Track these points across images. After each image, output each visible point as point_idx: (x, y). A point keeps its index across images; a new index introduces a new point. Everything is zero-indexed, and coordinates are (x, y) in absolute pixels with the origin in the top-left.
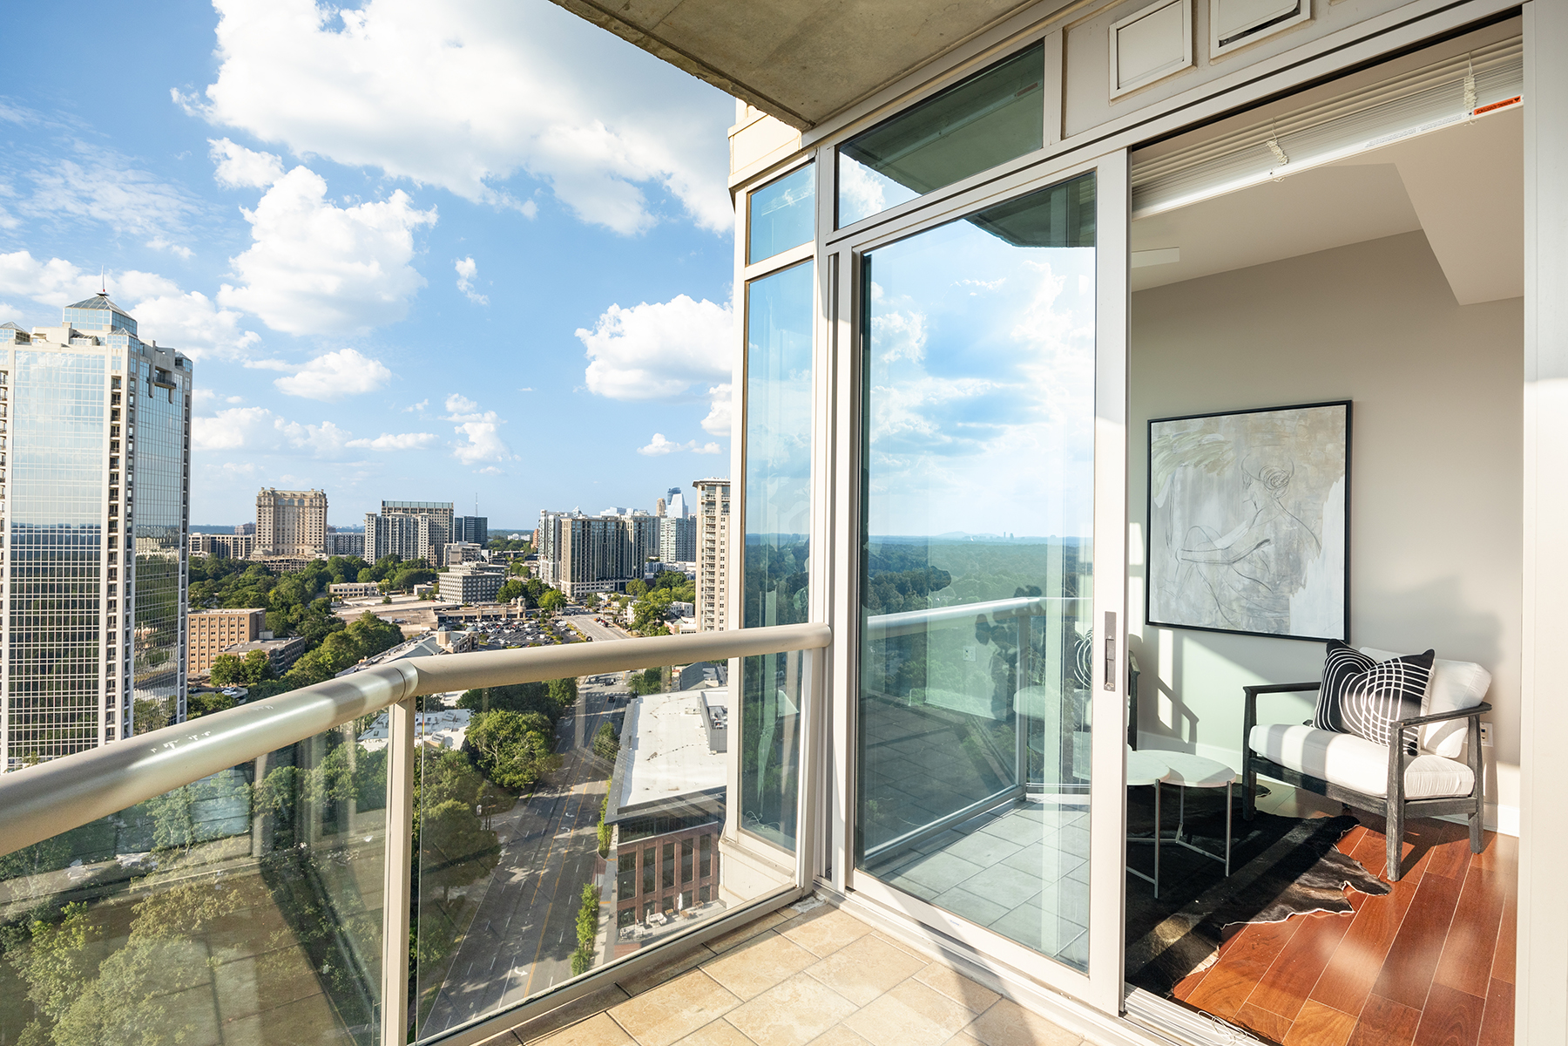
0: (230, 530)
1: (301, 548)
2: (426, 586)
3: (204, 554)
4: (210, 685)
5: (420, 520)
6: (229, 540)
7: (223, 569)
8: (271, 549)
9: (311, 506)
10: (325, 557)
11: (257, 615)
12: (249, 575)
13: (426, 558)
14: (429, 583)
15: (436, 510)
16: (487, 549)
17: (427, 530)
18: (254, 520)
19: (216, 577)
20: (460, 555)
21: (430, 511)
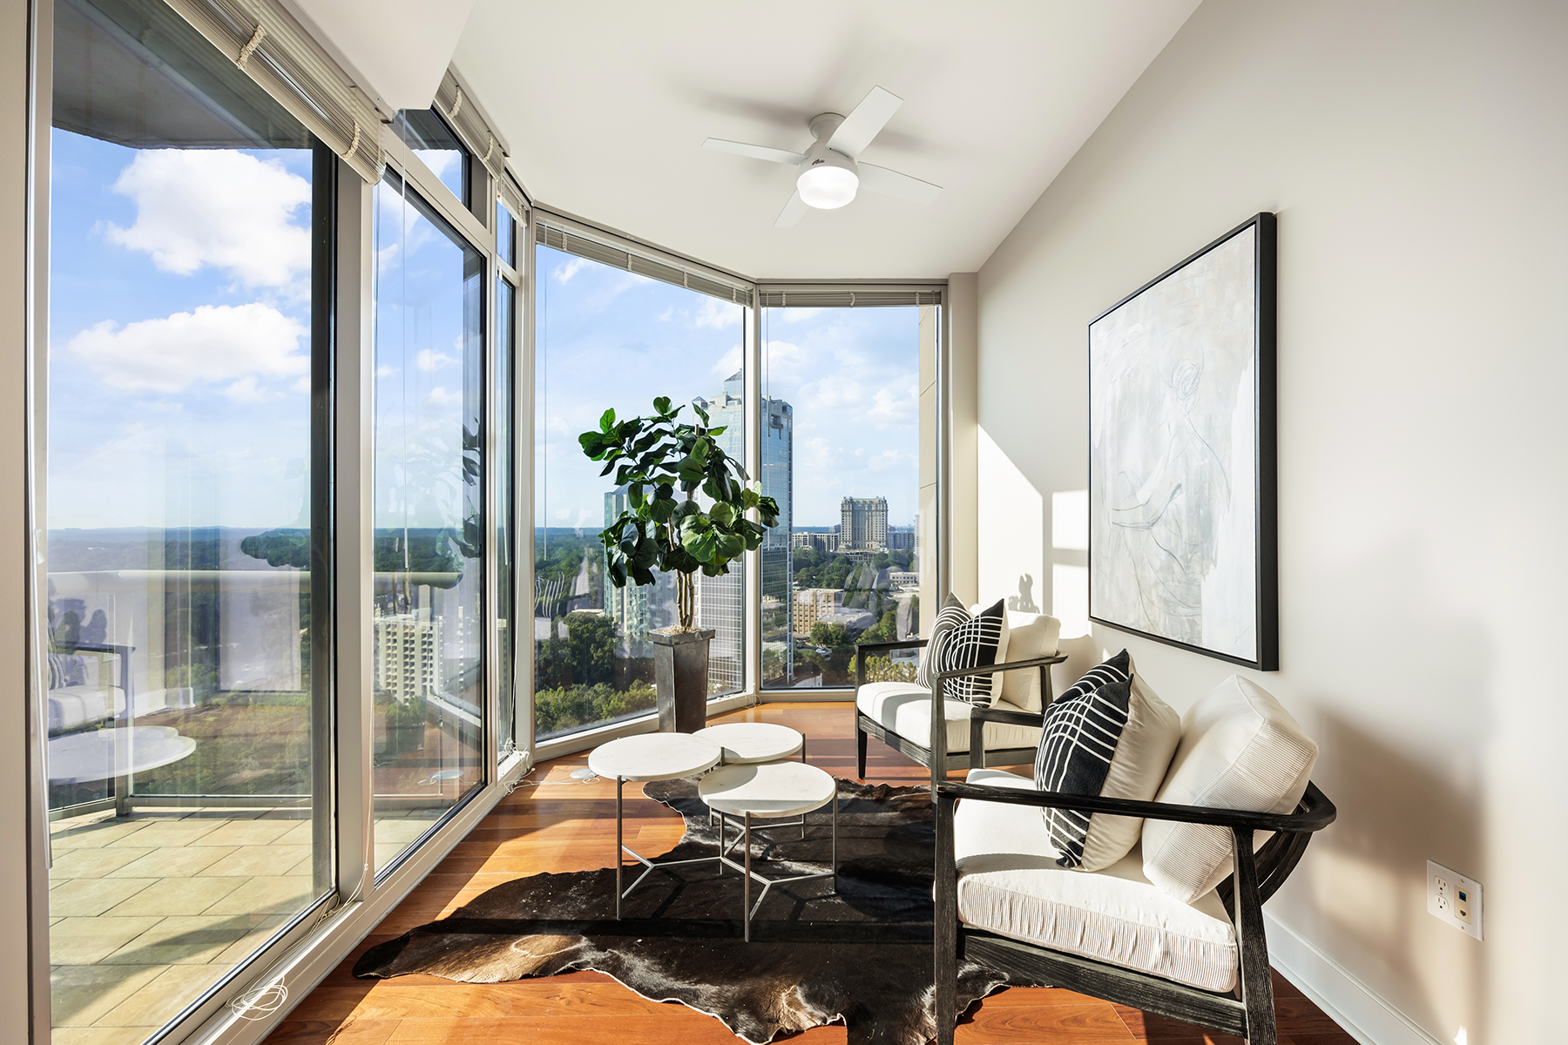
0: (825, 530)
1: (870, 543)
3: (809, 548)
4: (810, 644)
6: (823, 537)
7: (820, 559)
8: (850, 545)
9: (876, 510)
10: (886, 551)
11: (839, 595)
12: (836, 564)
18: (840, 522)
19: (817, 565)
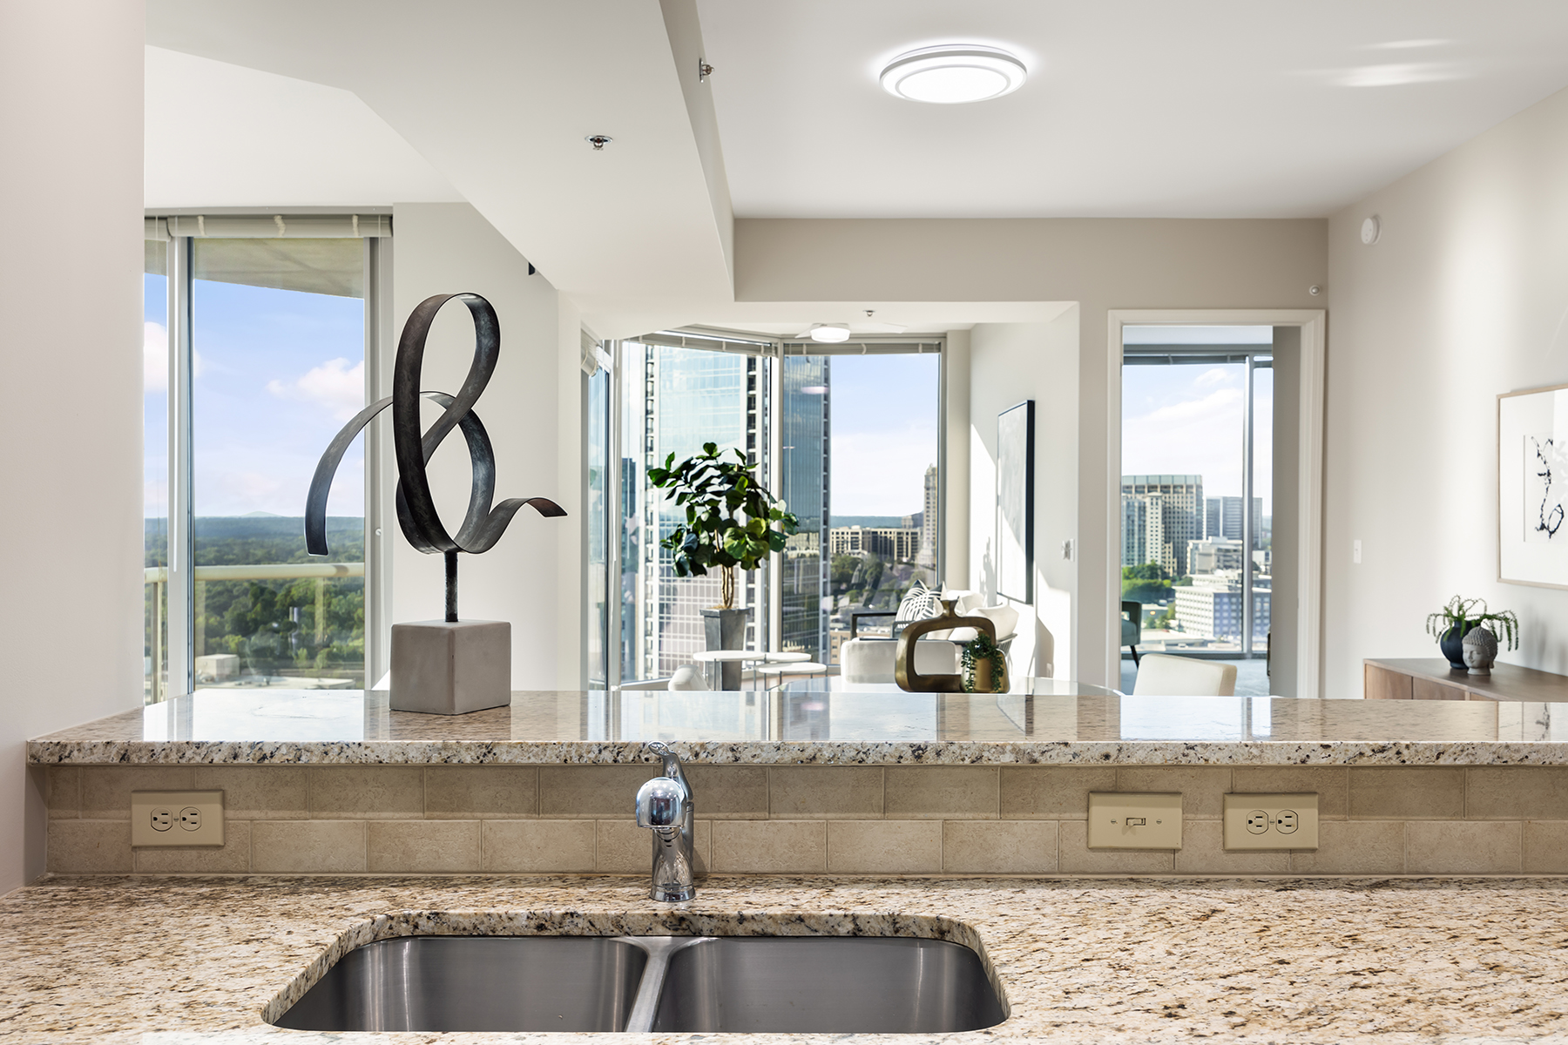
0: (896, 522)
2: (1155, 607)
3: (863, 554)
5: (1148, 505)
6: (892, 534)
13: (1159, 563)
14: (1162, 601)
15: (1175, 487)
16: (1262, 549)
17: (1160, 520)
18: (920, 508)
20: (1214, 559)
21: (1165, 489)
